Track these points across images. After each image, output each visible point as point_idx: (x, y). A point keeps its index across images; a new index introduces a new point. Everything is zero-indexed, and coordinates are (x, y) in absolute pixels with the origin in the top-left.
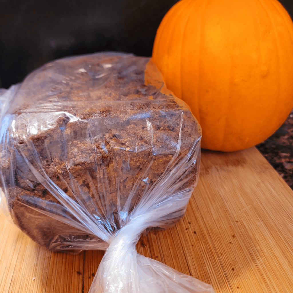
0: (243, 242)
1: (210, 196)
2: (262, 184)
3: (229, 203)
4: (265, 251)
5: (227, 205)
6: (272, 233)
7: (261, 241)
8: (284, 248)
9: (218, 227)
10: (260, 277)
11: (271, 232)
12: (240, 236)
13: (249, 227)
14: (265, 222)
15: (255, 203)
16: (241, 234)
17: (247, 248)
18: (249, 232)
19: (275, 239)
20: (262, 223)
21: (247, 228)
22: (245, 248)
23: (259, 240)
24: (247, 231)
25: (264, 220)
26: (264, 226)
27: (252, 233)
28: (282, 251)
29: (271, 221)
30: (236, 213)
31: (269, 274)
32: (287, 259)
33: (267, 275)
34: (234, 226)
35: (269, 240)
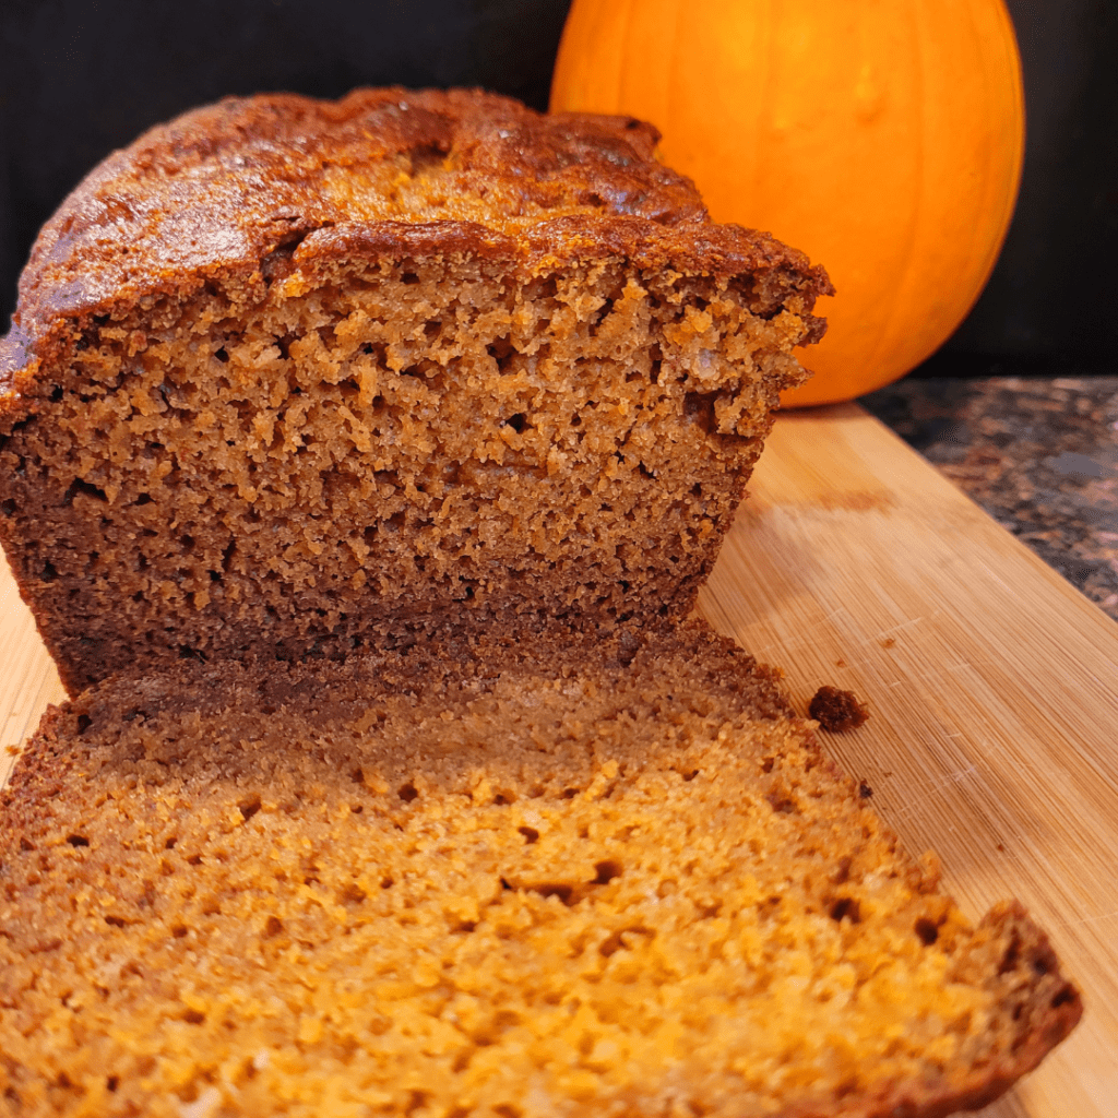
0: (902, 716)
1: (769, 588)
2: (958, 563)
3: (842, 609)
4: (985, 744)
5: (834, 614)
6: (1007, 697)
7: (966, 715)
8: (1052, 738)
9: (806, 674)
10: (971, 816)
11: (1003, 692)
12: (889, 700)
13: (918, 675)
14: (977, 665)
15: (936, 613)
16: (892, 695)
17: (915, 734)
18: (923, 691)
19: (1019, 711)
20: (965, 666)
21: (914, 679)
22: (909, 733)
23: (959, 713)
24: (915, 690)
25: (972, 659)
26: (974, 677)
27: (931, 692)
28: (1047, 745)
29: (999, 663)
30: (868, 637)
31: (1003, 807)
32: (1069, 770)
33: (995, 810)
34: (862, 672)
35: (996, 713)
